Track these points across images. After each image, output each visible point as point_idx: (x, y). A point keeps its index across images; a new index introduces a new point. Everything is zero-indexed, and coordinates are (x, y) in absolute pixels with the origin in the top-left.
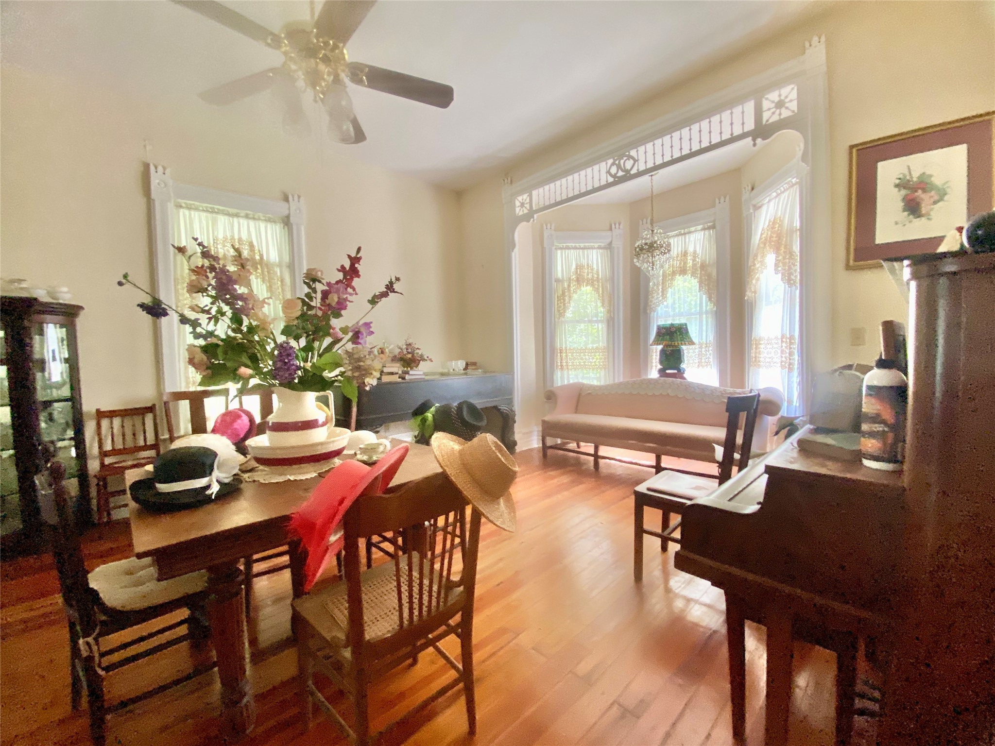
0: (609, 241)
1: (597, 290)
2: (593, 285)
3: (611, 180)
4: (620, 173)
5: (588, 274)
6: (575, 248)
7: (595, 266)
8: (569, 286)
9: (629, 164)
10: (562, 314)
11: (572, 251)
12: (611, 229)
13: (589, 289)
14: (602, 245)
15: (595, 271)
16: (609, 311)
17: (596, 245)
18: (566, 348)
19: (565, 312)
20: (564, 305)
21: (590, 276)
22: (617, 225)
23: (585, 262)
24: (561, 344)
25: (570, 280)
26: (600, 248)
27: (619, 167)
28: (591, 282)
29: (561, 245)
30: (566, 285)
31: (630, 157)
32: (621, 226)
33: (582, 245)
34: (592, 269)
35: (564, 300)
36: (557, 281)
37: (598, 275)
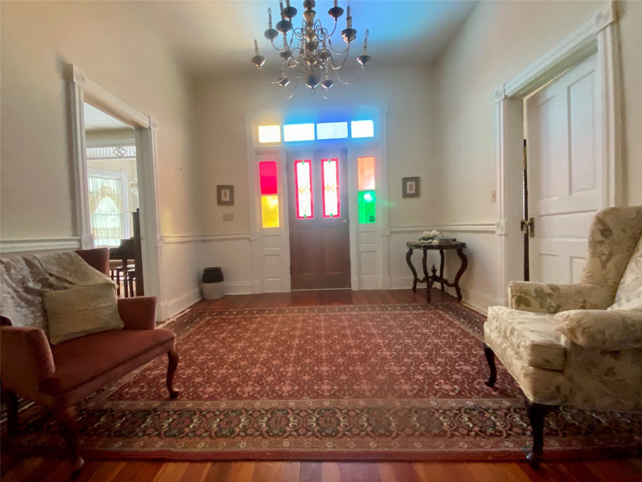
0: (120, 176)
1: (114, 200)
2: (111, 197)
3: (115, 156)
4: (119, 154)
5: (108, 191)
6: (100, 178)
7: (112, 188)
8: (97, 196)
9: (123, 152)
10: (94, 210)
11: (99, 179)
12: (121, 171)
13: (109, 199)
14: (116, 178)
15: (112, 190)
16: (121, 210)
17: (113, 178)
18: (97, 228)
19: (95, 209)
20: (95, 205)
21: (109, 193)
22: (124, 170)
23: (106, 185)
24: (93, 225)
25: (97, 193)
26: (114, 179)
27: (119, 151)
28: (110, 195)
29: (92, 175)
30: (95, 196)
31: (123, 149)
32: (126, 171)
33: (105, 177)
34: (111, 189)
35: (95, 203)
36: (91, 193)
37: (114, 192)
